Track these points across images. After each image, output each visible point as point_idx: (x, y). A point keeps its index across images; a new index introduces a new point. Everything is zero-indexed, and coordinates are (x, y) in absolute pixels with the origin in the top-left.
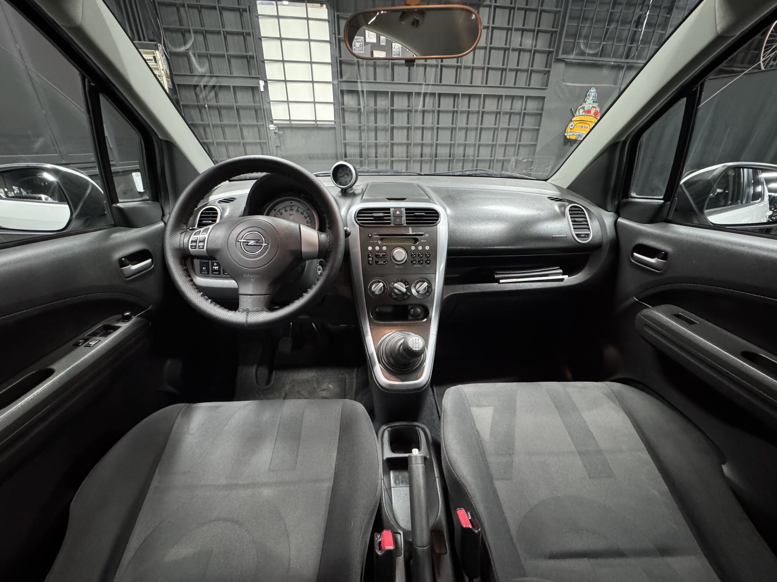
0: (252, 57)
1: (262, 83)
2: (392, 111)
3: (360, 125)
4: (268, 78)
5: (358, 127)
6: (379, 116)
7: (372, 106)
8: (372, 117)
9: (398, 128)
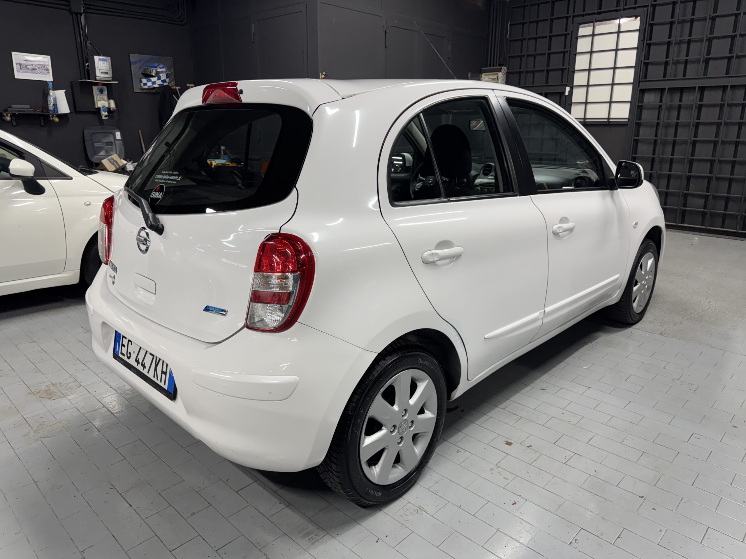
0: (566, 69)
1: (568, 89)
2: (701, 106)
3: (658, 121)
4: (575, 84)
5: (656, 124)
6: (682, 112)
7: (676, 102)
8: (675, 113)
9: (705, 124)
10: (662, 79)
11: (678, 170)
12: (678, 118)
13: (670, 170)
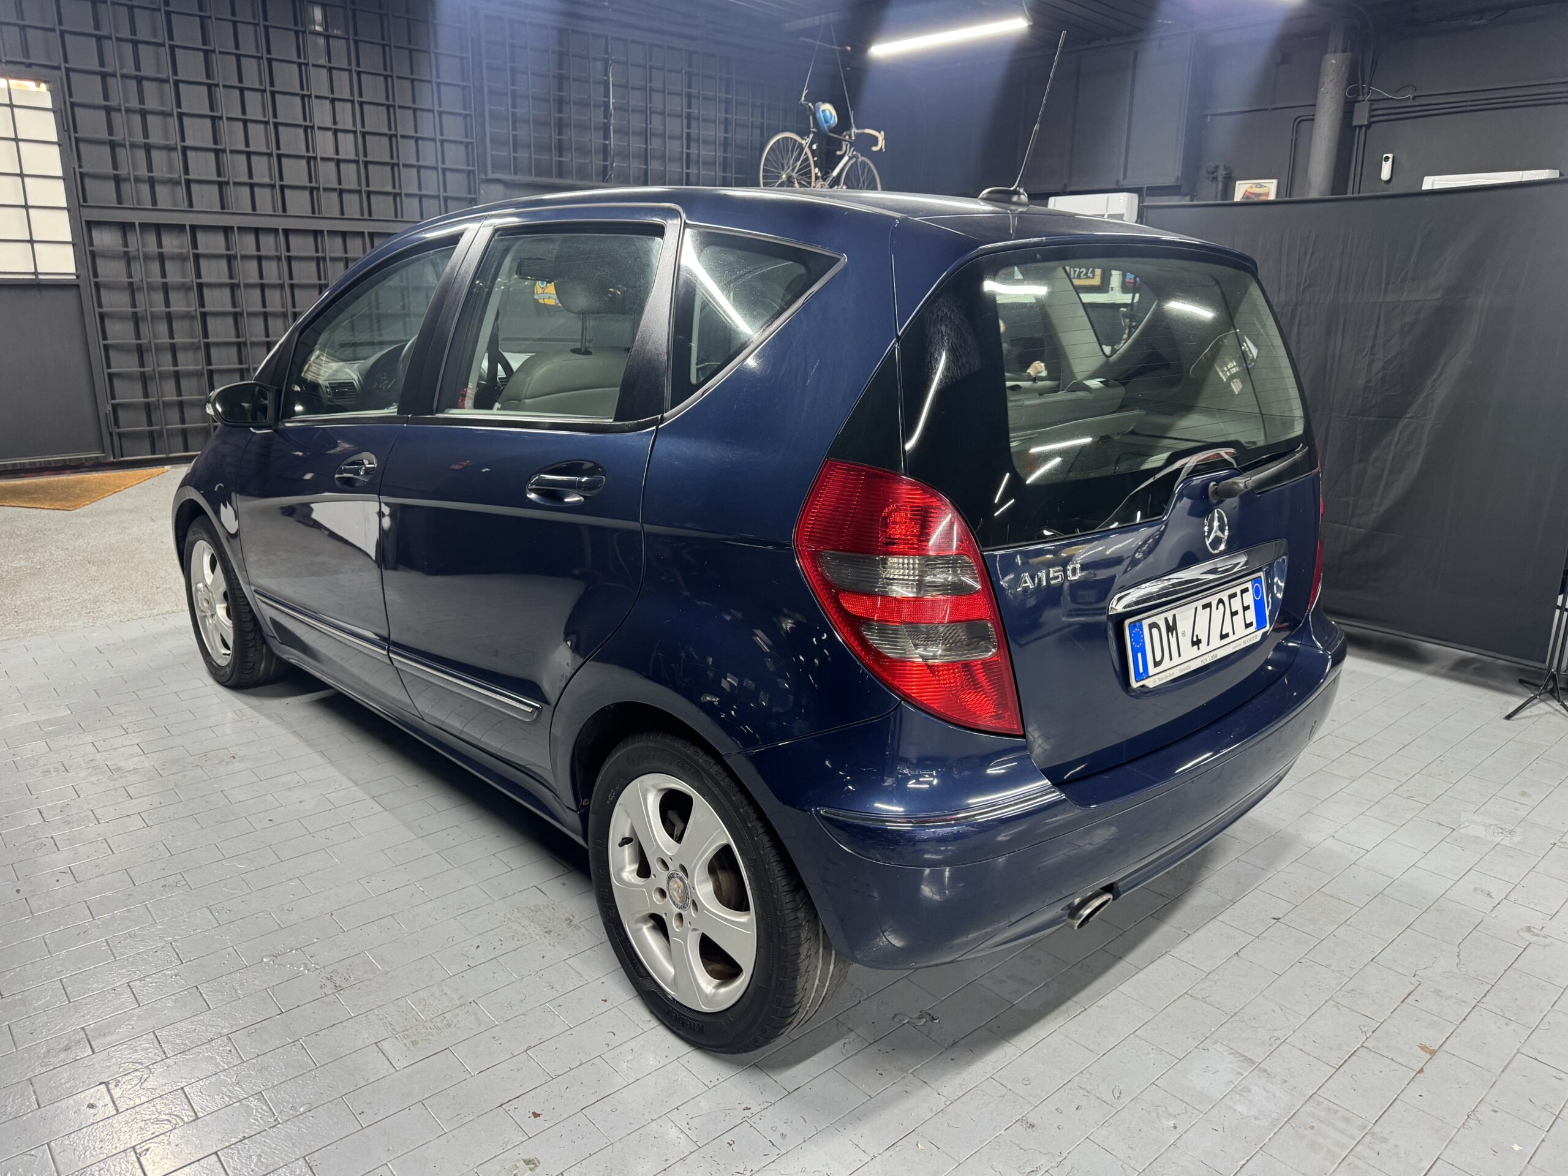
2: (197, 257)
3: (131, 280)
5: (127, 284)
6: (169, 266)
7: (152, 247)
8: (155, 267)
9: (211, 286)
10: (116, 205)
11: (188, 362)
12: (164, 274)
13: (175, 363)
